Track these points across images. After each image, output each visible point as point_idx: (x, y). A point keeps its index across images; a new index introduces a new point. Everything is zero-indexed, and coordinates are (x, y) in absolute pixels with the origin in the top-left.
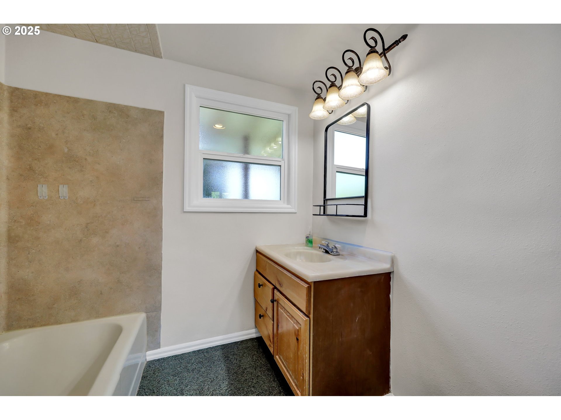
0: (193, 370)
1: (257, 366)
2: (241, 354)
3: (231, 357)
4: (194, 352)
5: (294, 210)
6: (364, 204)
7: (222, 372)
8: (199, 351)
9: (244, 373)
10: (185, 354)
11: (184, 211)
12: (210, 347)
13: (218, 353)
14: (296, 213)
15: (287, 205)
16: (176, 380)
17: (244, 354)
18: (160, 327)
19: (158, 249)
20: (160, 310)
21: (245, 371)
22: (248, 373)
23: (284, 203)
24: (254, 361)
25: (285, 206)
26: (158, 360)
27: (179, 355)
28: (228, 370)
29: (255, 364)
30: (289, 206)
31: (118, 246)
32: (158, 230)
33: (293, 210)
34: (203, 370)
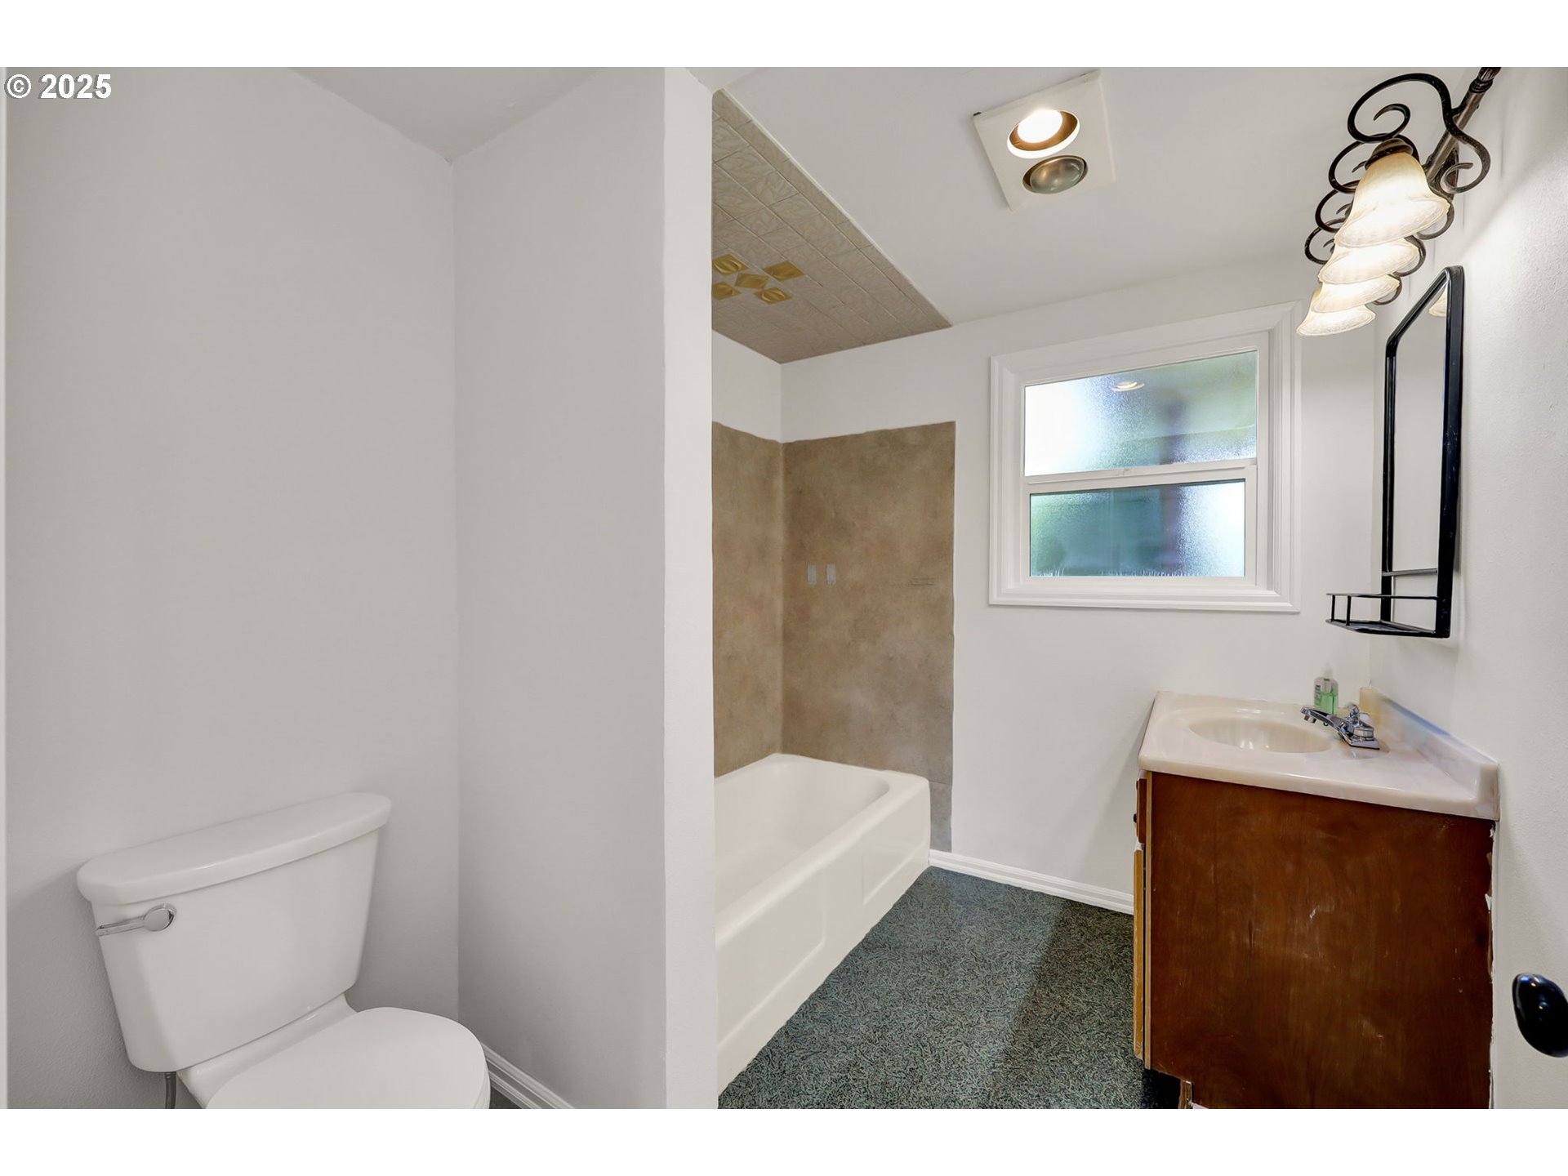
0: (991, 910)
1: (1122, 965)
2: (1098, 932)
3: (1074, 926)
4: (1008, 887)
5: (1288, 604)
6: (1435, 595)
7: (1040, 937)
8: (1018, 889)
9: (1083, 959)
10: (992, 882)
11: (991, 603)
12: (1041, 893)
13: (1054, 911)
14: (1298, 613)
15: (1268, 589)
16: (959, 908)
17: (1106, 934)
18: (950, 814)
19: (947, 670)
20: (951, 782)
21: (1088, 960)
22: (1091, 965)
23: (1256, 584)
24: (1120, 956)
25: (1263, 592)
26: (947, 872)
27: (981, 879)
28: (1054, 942)
29: (1118, 961)
30: (1272, 593)
31: (891, 659)
32: (944, 636)
33: (1286, 605)
34: (1009, 918)
